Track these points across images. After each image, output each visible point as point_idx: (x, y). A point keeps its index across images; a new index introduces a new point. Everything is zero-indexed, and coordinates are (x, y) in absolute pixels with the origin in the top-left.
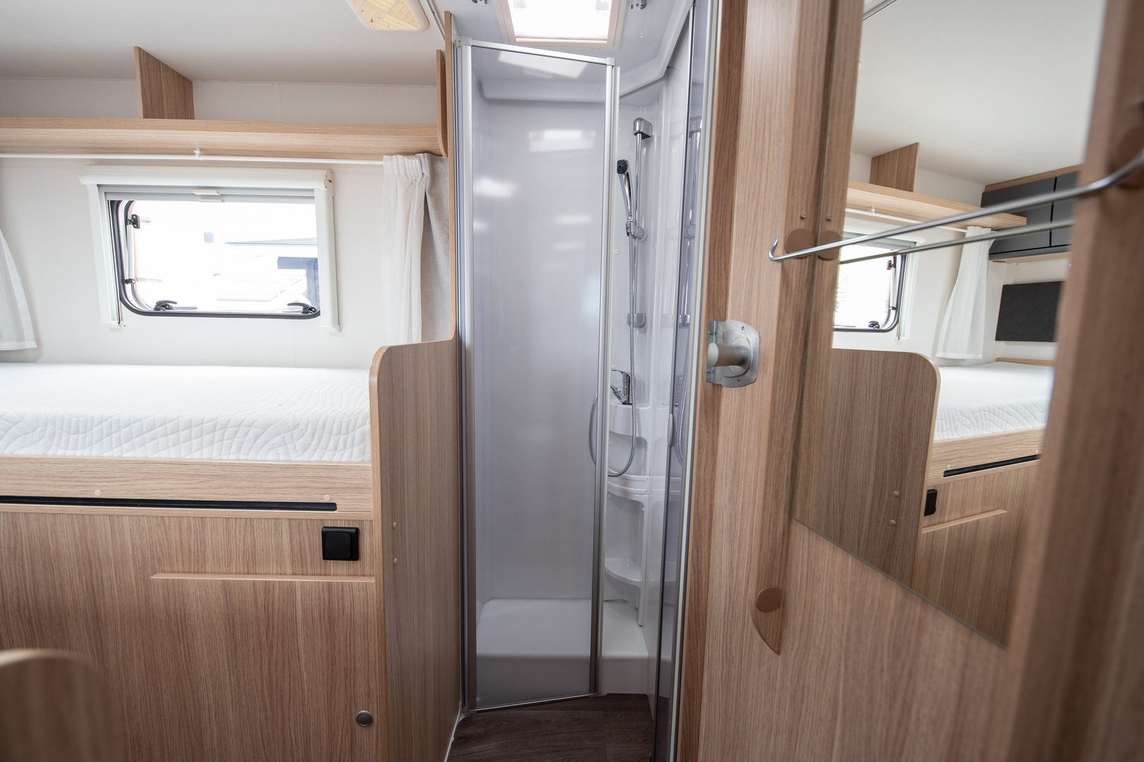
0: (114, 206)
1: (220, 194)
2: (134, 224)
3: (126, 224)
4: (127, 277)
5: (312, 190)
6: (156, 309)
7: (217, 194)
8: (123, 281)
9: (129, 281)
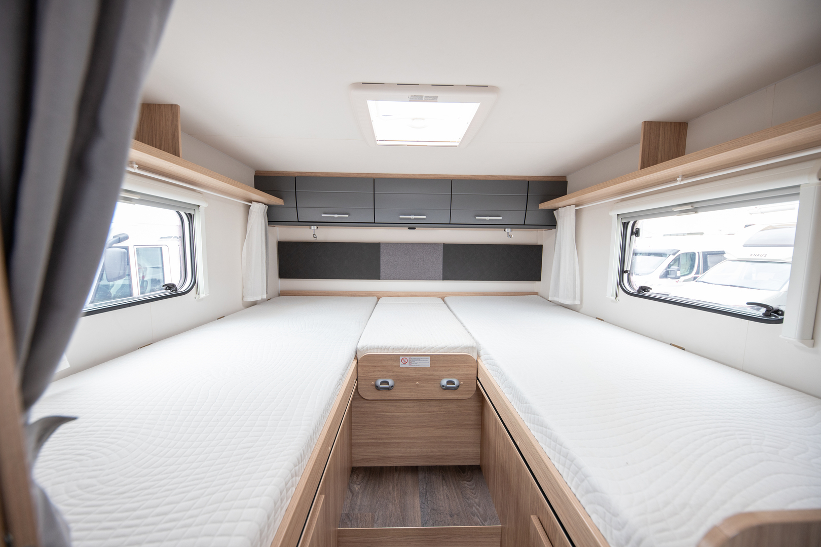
0: (625, 225)
1: (694, 208)
2: (636, 234)
3: (632, 234)
4: (625, 269)
5: (799, 186)
6: (639, 291)
7: (691, 208)
8: (623, 271)
9: (626, 272)
